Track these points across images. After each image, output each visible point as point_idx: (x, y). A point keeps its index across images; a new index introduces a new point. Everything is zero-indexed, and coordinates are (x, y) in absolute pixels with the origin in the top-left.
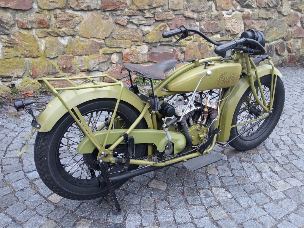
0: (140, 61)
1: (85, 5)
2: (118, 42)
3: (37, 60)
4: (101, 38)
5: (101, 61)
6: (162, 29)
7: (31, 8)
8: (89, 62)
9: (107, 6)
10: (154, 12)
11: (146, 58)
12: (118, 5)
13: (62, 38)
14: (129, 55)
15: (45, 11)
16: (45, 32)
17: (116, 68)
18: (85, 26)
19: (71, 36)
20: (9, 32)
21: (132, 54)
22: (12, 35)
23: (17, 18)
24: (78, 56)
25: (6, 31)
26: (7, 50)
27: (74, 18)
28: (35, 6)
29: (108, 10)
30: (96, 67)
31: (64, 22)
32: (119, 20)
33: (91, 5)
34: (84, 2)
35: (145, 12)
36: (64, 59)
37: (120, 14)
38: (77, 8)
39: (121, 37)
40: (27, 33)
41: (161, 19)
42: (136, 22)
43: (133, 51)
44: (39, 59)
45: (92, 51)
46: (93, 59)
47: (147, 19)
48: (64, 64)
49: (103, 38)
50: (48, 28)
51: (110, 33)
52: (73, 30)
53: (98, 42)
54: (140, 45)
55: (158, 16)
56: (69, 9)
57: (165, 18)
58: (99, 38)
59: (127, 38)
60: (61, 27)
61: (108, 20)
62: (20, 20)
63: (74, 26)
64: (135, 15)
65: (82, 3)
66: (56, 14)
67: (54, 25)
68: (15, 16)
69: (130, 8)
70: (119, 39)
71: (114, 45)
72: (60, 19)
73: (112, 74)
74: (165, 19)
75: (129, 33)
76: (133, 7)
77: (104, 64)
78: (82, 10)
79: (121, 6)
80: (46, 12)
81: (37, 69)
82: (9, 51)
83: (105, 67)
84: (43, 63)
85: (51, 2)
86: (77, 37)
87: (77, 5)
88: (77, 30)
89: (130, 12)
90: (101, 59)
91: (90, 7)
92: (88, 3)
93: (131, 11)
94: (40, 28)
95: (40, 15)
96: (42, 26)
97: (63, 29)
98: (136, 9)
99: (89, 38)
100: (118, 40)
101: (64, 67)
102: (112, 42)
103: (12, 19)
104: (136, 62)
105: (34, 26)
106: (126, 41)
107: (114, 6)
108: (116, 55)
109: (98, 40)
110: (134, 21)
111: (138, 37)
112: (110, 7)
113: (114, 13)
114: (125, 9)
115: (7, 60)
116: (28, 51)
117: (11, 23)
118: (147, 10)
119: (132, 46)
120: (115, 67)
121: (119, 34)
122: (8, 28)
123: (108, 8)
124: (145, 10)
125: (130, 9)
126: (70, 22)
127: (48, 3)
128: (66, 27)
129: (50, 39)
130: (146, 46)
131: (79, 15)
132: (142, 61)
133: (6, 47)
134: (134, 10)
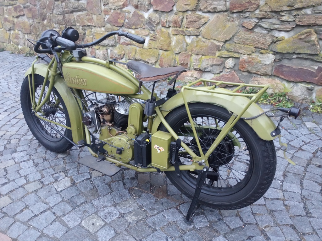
0: (260, 72)
1: (212, 7)
2: (238, 46)
3: (166, 53)
4: (220, 40)
5: (215, 63)
6: (303, 36)
7: (172, 10)
8: (203, 63)
9: (234, 7)
10: (296, 14)
11: (269, 70)
12: (246, 7)
13: (188, 37)
14: (247, 62)
15: (180, 12)
16: (177, 30)
17: (229, 74)
18: (208, 28)
19: (195, 35)
20: (155, 29)
21: (249, 62)
22: (156, 31)
23: (161, 19)
24: (195, 55)
25: (153, 28)
26: (151, 42)
27: (201, 19)
28: (175, 9)
29: (234, 11)
30: (209, 69)
31: (192, 23)
32: (245, 23)
33: (218, 6)
34: (212, 4)
35: (283, 14)
36: (183, 56)
37: (248, 16)
38: (206, 10)
39: (243, 41)
40: (165, 31)
41: (305, 23)
42: (266, 26)
43: (253, 59)
44: (168, 52)
45: (209, 52)
46: (207, 60)
47: (283, 23)
48: (182, 60)
49: (222, 41)
50: (180, 27)
51: (231, 36)
52: (198, 30)
53: (217, 44)
54: (265, 54)
55: (301, 20)
56: (199, 11)
57: (313, 22)
58: (219, 40)
59: (250, 43)
60: (189, 27)
61: (233, 22)
62: (163, 20)
63: (199, 27)
64: (267, 17)
65: (209, 5)
66: (187, 15)
67: (184, 25)
68: (161, 16)
69: (262, 9)
70: (240, 43)
71: (232, 49)
72: (189, 20)
73: (223, 78)
74: (313, 24)
75: (253, 38)
76: (265, 8)
77: (217, 67)
78: (209, 12)
79: (250, 8)
80: (181, 14)
81: (164, 60)
82: (151, 43)
83: (217, 71)
84: (169, 56)
85: (185, 5)
86: (200, 37)
87: (206, 7)
88: (201, 31)
89: (260, 14)
90: (214, 62)
91: (217, 9)
92: (215, 4)
93: (263, 13)
94: (175, 27)
95: (177, 16)
96: (175, 26)
97: (190, 29)
98: (268, 10)
99: (209, 39)
100: (238, 44)
101: (182, 62)
102: (230, 46)
103: (158, 19)
104: (255, 72)
105: (171, 25)
106: (248, 46)
107: (242, 8)
108: (232, 60)
109: (217, 42)
110: (263, 25)
111: (263, 44)
112: (237, 8)
113: (241, 16)
114: (255, 10)
115: (149, 50)
116: (161, 44)
117: (157, 22)
118: (285, 12)
119: (254, 53)
120: (228, 72)
121: (242, 38)
122: (155, 25)
123: (235, 9)
124: (282, 11)
125: (261, 11)
126: (197, 22)
127: (183, 6)
128: (193, 27)
129: (179, 37)
130: (272, 55)
131: (206, 17)
132: (262, 73)
133: (151, 39)
134: (266, 12)
